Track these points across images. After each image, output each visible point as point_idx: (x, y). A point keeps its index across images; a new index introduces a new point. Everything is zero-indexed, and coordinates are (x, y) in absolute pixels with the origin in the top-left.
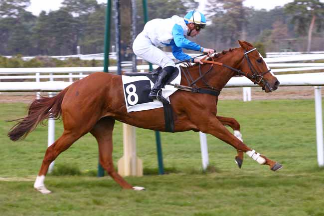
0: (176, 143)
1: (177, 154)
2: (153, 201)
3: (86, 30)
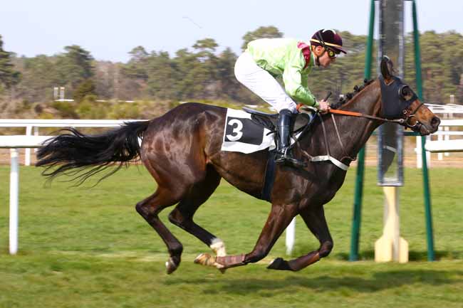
0: (454, 222)
1: (456, 235)
2: (417, 294)
3: (352, 74)
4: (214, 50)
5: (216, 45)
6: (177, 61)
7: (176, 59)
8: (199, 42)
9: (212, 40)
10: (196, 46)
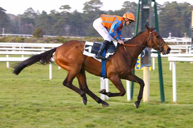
4: (69, 10)
5: (70, 8)
6: (51, 15)
7: (50, 14)
8: (62, 6)
9: (68, 6)
10: (61, 8)
